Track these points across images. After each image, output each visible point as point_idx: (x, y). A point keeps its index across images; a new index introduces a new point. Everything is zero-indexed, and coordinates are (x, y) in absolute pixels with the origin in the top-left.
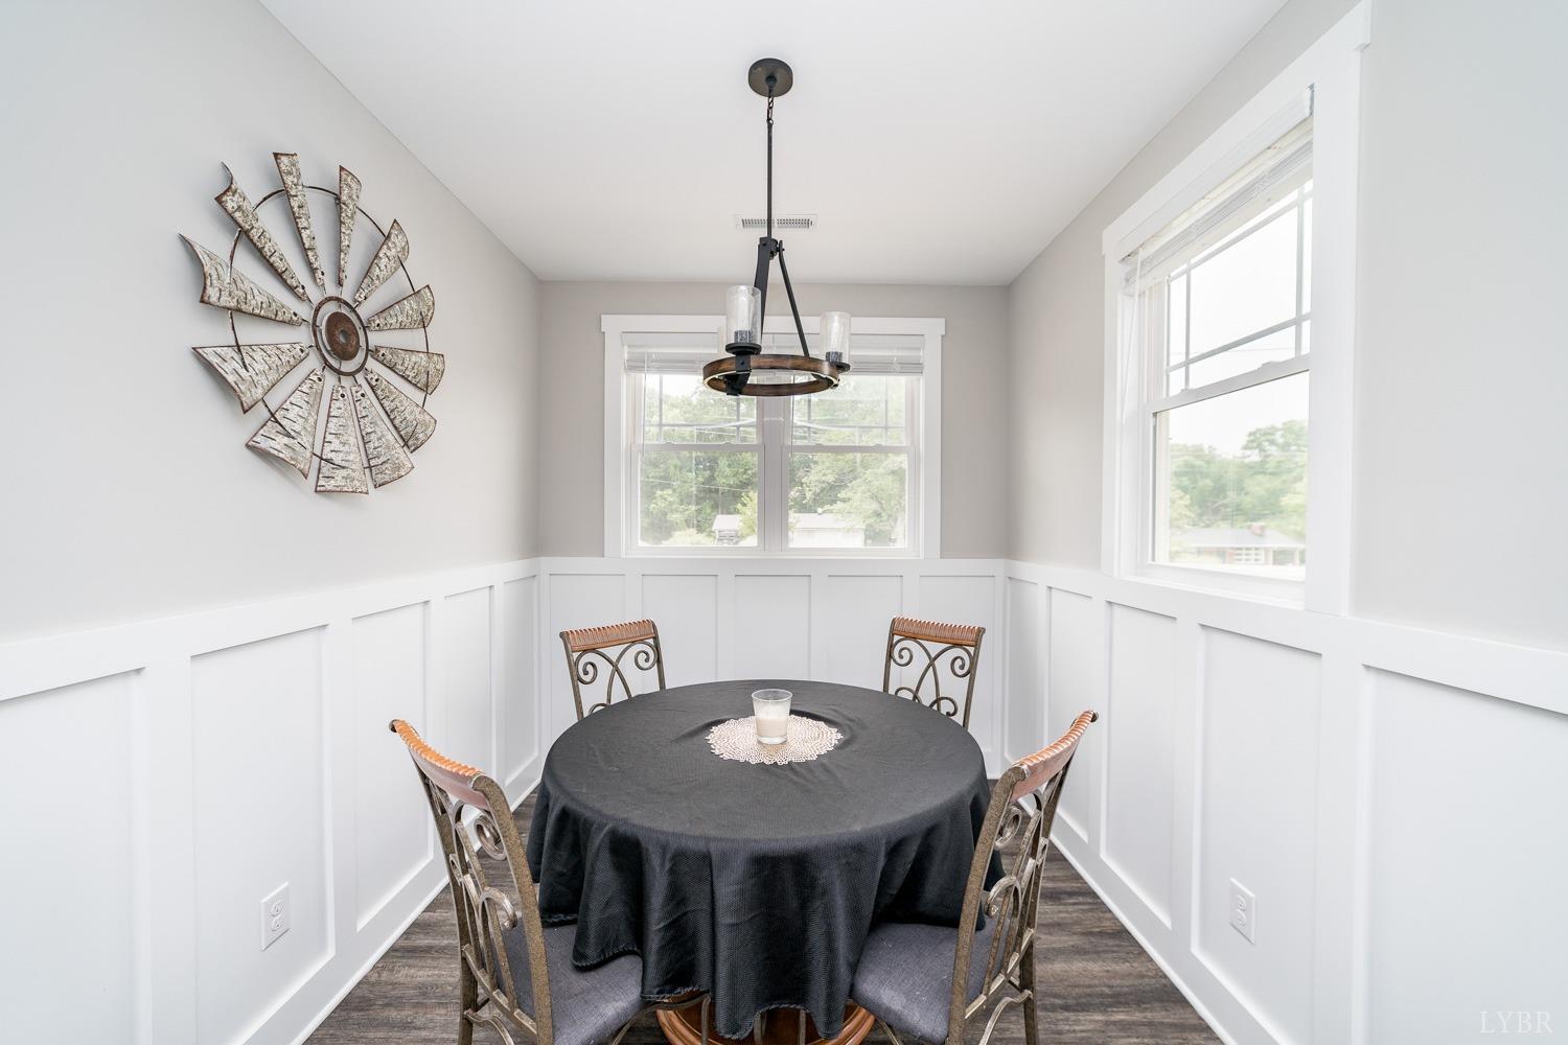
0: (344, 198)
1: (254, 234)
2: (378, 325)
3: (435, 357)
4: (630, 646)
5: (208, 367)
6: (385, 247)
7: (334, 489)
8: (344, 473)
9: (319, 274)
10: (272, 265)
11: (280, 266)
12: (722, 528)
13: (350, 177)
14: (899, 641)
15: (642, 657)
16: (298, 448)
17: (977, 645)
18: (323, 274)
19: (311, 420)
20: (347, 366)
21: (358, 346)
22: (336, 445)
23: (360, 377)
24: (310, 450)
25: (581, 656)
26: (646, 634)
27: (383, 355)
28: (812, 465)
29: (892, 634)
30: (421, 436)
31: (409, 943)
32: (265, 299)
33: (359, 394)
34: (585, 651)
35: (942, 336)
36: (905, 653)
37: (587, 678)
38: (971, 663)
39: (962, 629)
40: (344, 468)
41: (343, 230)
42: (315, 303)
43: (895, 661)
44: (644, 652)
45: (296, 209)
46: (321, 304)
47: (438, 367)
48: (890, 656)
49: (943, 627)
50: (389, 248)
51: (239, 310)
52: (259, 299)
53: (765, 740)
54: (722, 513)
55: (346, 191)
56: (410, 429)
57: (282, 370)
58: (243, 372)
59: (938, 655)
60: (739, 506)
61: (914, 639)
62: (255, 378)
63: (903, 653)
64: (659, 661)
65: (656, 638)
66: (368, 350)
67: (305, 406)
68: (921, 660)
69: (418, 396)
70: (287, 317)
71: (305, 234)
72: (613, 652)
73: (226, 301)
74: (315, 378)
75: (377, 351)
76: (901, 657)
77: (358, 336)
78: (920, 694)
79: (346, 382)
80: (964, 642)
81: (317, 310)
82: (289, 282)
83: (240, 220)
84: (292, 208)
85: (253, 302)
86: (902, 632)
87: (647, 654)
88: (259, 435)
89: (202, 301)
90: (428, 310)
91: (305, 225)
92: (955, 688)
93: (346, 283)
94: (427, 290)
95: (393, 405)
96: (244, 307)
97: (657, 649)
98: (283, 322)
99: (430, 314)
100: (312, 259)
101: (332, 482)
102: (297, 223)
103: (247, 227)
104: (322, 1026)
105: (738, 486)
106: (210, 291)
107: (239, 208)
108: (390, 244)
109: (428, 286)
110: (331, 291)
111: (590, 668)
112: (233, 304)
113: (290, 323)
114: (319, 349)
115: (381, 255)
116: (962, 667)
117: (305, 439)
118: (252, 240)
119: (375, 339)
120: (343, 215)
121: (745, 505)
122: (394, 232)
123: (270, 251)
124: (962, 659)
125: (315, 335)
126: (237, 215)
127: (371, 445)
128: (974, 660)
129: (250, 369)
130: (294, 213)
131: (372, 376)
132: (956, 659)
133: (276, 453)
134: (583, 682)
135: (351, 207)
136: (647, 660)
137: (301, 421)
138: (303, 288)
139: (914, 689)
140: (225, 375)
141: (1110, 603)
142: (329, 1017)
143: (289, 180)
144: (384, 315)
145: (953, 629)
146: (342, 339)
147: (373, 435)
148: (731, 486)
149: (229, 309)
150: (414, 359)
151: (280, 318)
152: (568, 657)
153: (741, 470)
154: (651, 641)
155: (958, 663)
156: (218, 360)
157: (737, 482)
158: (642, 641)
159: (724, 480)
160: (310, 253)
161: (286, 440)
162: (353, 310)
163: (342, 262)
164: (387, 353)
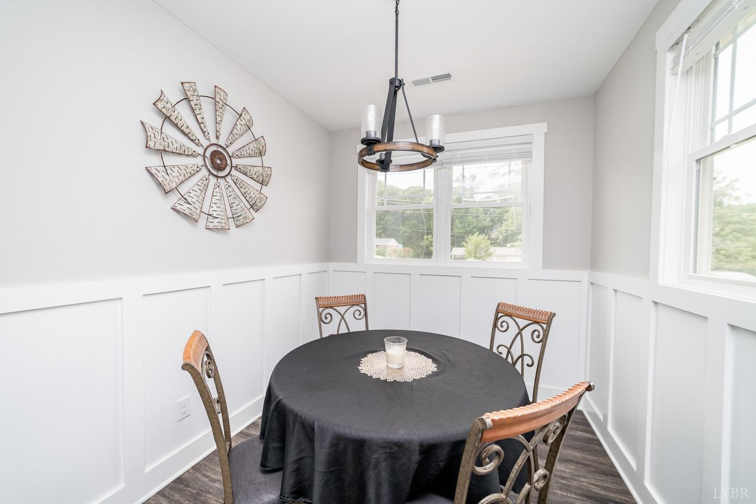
0: (217, 99)
1: (173, 118)
2: (237, 155)
3: (266, 169)
4: (351, 307)
5: (152, 174)
6: (239, 120)
7: (214, 227)
8: (218, 220)
9: (206, 134)
10: (182, 131)
11: (187, 131)
12: (456, 254)
13: (220, 90)
14: (501, 317)
15: (357, 313)
16: (193, 209)
17: (549, 324)
18: (208, 134)
19: (201, 197)
20: (221, 174)
21: (226, 164)
22: (215, 208)
23: (229, 179)
24: (200, 210)
25: (324, 310)
26: (360, 301)
27: (240, 168)
28: (503, 222)
29: (497, 313)
30: (259, 204)
31: (248, 431)
32: (179, 146)
33: (227, 186)
34: (326, 308)
35: (546, 133)
36: (504, 324)
37: (326, 321)
38: (544, 335)
39: (540, 313)
40: (217, 218)
41: (217, 114)
42: (205, 147)
43: (498, 329)
44: (358, 310)
45: (193, 106)
46: (208, 147)
47: (268, 173)
48: (495, 326)
49: (529, 311)
50: (241, 120)
51: (165, 151)
52: (175, 146)
53: (390, 365)
54: (457, 247)
55: (218, 96)
56: (253, 202)
57: (187, 176)
58: (166, 177)
59: (524, 328)
60: (464, 243)
61: (510, 316)
62: (172, 179)
63: (503, 324)
64: (366, 315)
65: (365, 304)
66: (232, 166)
67: (198, 191)
68: (513, 330)
69: (257, 186)
70: (190, 153)
71: (198, 117)
72: (342, 309)
73: (158, 146)
74: (204, 179)
75: (237, 166)
76: (502, 326)
77: (226, 161)
78: (512, 350)
79: (221, 181)
80: (540, 321)
81: (206, 150)
82: (191, 138)
83: (165, 112)
84: (191, 106)
85: (172, 147)
86: (503, 312)
87: (360, 312)
88: (177, 204)
89: (147, 147)
90: (263, 147)
91: (198, 113)
92: (533, 349)
93: (221, 137)
94: (262, 138)
95: (245, 191)
96: (167, 149)
97: (365, 310)
98: (188, 155)
99: (264, 149)
100: (203, 128)
101: (213, 224)
102: (194, 112)
103: (169, 115)
104: (205, 459)
105: (465, 233)
106: (149, 142)
107: (164, 107)
108: (242, 118)
109: (262, 137)
110: (214, 141)
111: (328, 316)
112: (162, 148)
113: (192, 155)
114: (206, 166)
115: (238, 124)
116: (538, 337)
117: (197, 205)
118: (172, 121)
119: (235, 162)
120: (217, 107)
121: (467, 242)
122: (244, 113)
123: (181, 125)
124: (538, 331)
125: (205, 160)
126: (164, 110)
127: (233, 208)
128: (546, 332)
129: (170, 175)
130: (192, 108)
131: (234, 178)
132: (535, 331)
133: (183, 211)
134: (324, 322)
135: (221, 103)
136: (360, 315)
137: (196, 197)
138: (198, 140)
139: (509, 347)
140: (158, 178)
141: (656, 303)
142: (208, 456)
143: (189, 94)
144: (240, 151)
145: (534, 312)
146: (219, 162)
147: (234, 204)
148: (461, 233)
149: (160, 150)
150: (255, 170)
151: (186, 153)
152: (318, 309)
153: (466, 225)
154: (363, 305)
155: (536, 334)
156: (156, 172)
157: (464, 231)
158: (358, 305)
159: (457, 231)
160: (201, 125)
161: (188, 205)
162: (225, 149)
163: (218, 128)
164: (242, 167)
